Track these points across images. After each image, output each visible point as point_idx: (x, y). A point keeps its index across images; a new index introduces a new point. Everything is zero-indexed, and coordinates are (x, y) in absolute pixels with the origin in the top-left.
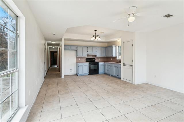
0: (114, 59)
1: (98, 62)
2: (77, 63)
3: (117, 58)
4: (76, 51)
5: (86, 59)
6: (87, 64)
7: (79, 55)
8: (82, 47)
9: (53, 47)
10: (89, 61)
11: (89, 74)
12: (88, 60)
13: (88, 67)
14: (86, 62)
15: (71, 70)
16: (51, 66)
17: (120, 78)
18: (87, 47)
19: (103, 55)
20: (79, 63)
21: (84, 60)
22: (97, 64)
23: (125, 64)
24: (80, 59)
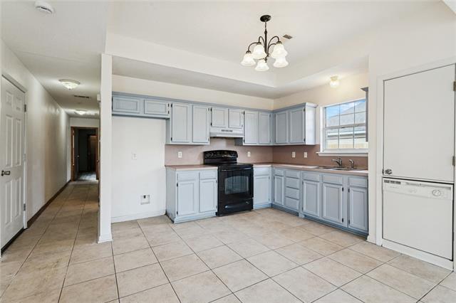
0: (306, 155)
1: (251, 166)
2: (170, 170)
3: (321, 151)
4: (168, 119)
5: (205, 153)
6: (213, 172)
7: (179, 138)
8: (190, 106)
9: (81, 113)
10: (216, 161)
11: (218, 214)
12: (211, 158)
13: (216, 185)
14: (206, 164)
15: (146, 200)
16: (74, 179)
17: (363, 235)
18: (211, 107)
19: (266, 140)
20: (179, 171)
21: (196, 157)
22: (247, 171)
23: (394, 174)
24: (180, 154)
